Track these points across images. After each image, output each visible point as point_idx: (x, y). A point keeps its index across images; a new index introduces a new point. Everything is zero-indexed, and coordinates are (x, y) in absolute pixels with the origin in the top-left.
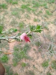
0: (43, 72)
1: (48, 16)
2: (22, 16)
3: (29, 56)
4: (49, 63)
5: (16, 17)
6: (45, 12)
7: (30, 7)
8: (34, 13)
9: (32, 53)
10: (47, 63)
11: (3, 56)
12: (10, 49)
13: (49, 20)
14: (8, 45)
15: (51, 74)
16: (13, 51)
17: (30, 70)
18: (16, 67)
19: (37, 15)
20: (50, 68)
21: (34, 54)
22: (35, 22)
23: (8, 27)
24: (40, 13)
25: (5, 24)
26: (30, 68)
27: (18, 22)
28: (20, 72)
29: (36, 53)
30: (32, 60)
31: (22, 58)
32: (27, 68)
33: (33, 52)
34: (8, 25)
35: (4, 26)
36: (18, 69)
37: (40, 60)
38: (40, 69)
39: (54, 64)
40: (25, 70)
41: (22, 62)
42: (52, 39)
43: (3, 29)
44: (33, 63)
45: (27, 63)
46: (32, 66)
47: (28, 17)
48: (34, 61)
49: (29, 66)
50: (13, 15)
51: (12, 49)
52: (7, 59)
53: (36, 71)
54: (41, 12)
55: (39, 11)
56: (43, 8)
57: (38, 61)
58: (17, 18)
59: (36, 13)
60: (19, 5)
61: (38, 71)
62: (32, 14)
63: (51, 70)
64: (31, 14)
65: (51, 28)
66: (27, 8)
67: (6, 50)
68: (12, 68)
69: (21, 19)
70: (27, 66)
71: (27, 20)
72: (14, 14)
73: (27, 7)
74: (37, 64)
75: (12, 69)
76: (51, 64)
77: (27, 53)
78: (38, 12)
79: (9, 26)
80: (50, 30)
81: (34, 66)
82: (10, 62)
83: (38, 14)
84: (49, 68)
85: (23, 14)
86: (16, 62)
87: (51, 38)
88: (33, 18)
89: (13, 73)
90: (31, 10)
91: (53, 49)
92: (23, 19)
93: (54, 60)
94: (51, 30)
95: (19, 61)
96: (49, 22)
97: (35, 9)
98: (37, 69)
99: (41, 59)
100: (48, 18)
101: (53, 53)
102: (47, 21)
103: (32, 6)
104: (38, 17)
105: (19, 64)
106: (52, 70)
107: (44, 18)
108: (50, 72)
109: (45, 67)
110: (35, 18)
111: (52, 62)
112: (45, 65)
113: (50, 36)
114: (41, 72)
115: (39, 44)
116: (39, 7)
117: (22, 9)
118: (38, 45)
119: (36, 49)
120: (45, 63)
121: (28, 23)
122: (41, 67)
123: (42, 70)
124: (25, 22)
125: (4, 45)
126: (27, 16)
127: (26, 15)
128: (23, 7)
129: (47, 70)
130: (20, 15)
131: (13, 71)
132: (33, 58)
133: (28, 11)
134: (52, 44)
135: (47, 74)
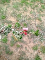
0: (33, 54)
1: (43, 10)
2: (21, 9)
3: (23, 41)
4: (39, 47)
5: (16, 10)
6: (40, 6)
7: (28, 2)
8: (31, 7)
9: (25, 38)
10: (37, 47)
11: (4, 38)
13: (43, 13)
15: (39, 56)
16: (11, 36)
17: (23, 50)
18: (13, 47)
19: (33, 9)
20: (39, 51)
21: (27, 39)
22: (31, 15)
23: (9, 17)
24: (36, 7)
25: (7, 15)
26: (23, 49)
27: (17, 13)
28: (15, 51)
29: (29, 38)
30: (25, 43)
31: (18, 41)
32: (20, 49)
33: (27, 38)
34: (9, 16)
36: (14, 49)
38: (31, 51)
39: (43, 49)
40: (19, 50)
41: (17, 44)
43: (6, 19)
44: (26, 46)
45: (21, 45)
46: (25, 48)
47: (25, 10)
48: (26, 45)
49: (22, 47)
52: (7, 41)
53: (27, 51)
54: (37, 6)
55: (36, 5)
56: (39, 2)
57: (30, 45)
58: (17, 10)
59: (33, 7)
61: (29, 52)
62: (29, 7)
63: (39, 53)
64: (28, 7)
65: (44, 20)
66: (25, 2)
68: (9, 47)
69: (19, 12)
70: (21, 48)
71: (25, 12)
72: (14, 7)
73: (26, 1)
74: (29, 47)
76: (40, 49)
78: (35, 6)
79: (10, 16)
80: (43, 21)
81: (26, 48)
82: (9, 43)
83: (35, 7)
84: (38, 51)
85: (22, 7)
86: (13, 43)
87: (43, 28)
88: (29, 11)
89: (10, 51)
90: (28, 4)
91: (43, 37)
92: (22, 12)
93: (43, 45)
94: (44, 21)
95: (15, 43)
96: (43, 15)
97: (32, 3)
98: (28, 50)
99: (33, 43)
100: (42, 11)
101: (42, 40)
102: (42, 14)
103: (30, 1)
104: (34, 10)
105: (15, 45)
106: (41, 53)
107: (39, 11)
109: (35, 50)
110: (31, 11)
111: (41, 47)
112: (35, 48)
113: (42, 26)
114: (31, 54)
116: (36, 2)
117: (21, 3)
119: (29, 36)
120: (35, 47)
121: (25, 15)
123: (32, 52)
124: (23, 14)
126: (25, 9)
127: (24, 8)
128: (22, 2)
129: (36, 53)
130: (19, 8)
131: (10, 50)
132: (26, 42)
133: (26, 5)
134: (42, 32)
135: (36, 56)
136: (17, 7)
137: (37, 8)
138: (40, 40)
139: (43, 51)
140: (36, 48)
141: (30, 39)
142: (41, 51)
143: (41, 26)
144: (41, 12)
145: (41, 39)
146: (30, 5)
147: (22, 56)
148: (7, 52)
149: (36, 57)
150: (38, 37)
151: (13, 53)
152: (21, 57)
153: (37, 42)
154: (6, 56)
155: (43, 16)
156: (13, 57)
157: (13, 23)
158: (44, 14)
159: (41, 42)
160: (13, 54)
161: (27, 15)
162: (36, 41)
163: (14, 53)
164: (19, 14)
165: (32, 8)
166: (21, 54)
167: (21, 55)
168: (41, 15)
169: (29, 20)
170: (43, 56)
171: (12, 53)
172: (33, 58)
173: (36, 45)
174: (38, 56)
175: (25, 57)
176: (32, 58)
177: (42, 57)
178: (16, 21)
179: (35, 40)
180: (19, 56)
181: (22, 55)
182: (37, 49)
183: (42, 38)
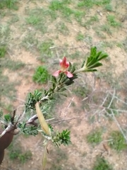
0: (89, 155)
1: (111, 29)
2: (51, 27)
4: (104, 135)
5: (37, 29)
6: (104, 18)
7: (71, 7)
8: (79, 22)
9: (66, 111)
10: (99, 134)
12: (19, 99)
13: (113, 39)
14: (15, 91)
15: (106, 159)
18: (29, 139)
19: (85, 26)
20: (104, 146)
21: (70, 113)
22: (79, 43)
23: (16, 51)
24: (92, 20)
25: (11, 45)
27: (39, 40)
28: (37, 149)
29: (75, 111)
33: (70, 109)
34: (17, 47)
35: (9, 49)
36: (34, 144)
37: (84, 128)
38: (83, 147)
39: (115, 139)
42: (116, 83)
43: (6, 55)
47: (63, 30)
48: (69, 129)
50: (30, 23)
51: (23, 101)
53: (72, 149)
54: (95, 19)
55: (91, 17)
56: (100, 9)
57: (78, 129)
58: (38, 31)
59: (84, 21)
60: (46, 2)
61: (77, 151)
62: (74, 22)
63: (107, 150)
64: (71, 22)
65: (116, 57)
66: (62, 8)
67: (9, 102)
68: (20, 140)
69: (46, 35)
71: (61, 37)
73: (64, 6)
74: (76, 136)
75: (20, 142)
76: (108, 139)
77: (54, 110)
78: (89, 19)
79: (20, 48)
80: (112, 62)
83: (89, 23)
84: (102, 147)
85: (52, 22)
87: (114, 81)
88: (75, 32)
89: (23, 151)
90: (71, 12)
91: (116, 105)
93: (116, 129)
94: (115, 61)
96: (112, 43)
97: (81, 12)
98: (74, 145)
99: (86, 125)
100: (110, 34)
101: (113, 114)
102: (108, 40)
103: (75, 5)
104: (88, 30)
106: (110, 151)
107: (102, 32)
108: (103, 155)
109: (94, 144)
110: (79, 34)
111: (110, 134)
112: (93, 139)
113: (111, 75)
114: (84, 155)
115: (84, 92)
116: (91, 7)
117: (50, 10)
118: (82, 95)
119: (76, 103)
120: (94, 135)
121: (63, 43)
122: (84, 143)
123: (85, 148)
124: (55, 42)
125: (5, 90)
126: (62, 28)
127: (60, 24)
128: (53, 7)
129: (97, 151)
130: (46, 25)
131: (21, 147)
132: (68, 122)
133: (65, 17)
134: (112, 93)
135: (97, 160)
136: (40, 20)
137: (96, 24)
138: (108, 114)
139: (115, 146)
140: (96, 136)
141: (80, 112)
142: (111, 145)
143: (109, 74)
144: (107, 36)
145: (110, 112)
146: (77, 16)
147: (57, 165)
148: (13, 156)
149: (97, 164)
150: (101, 106)
151: (31, 155)
152: (53, 165)
153: (99, 120)
154: (10, 167)
155: (111, 48)
156: (31, 167)
157: (28, 69)
158: (115, 42)
159: (111, 120)
160: (31, 159)
161: (67, 46)
162: (96, 118)
163: (34, 158)
164: (45, 43)
165: (81, 25)
166: (55, 157)
167: (55, 162)
168: (107, 43)
169: (73, 59)
170: (117, 160)
171: (29, 157)
172: (89, 167)
173: (97, 128)
174: (104, 161)
175: (66, 165)
176: (86, 166)
177: (114, 161)
178: (38, 63)
179: (92, 115)
180: (49, 163)
181: (58, 162)
182: (98, 142)
183: (111, 107)
